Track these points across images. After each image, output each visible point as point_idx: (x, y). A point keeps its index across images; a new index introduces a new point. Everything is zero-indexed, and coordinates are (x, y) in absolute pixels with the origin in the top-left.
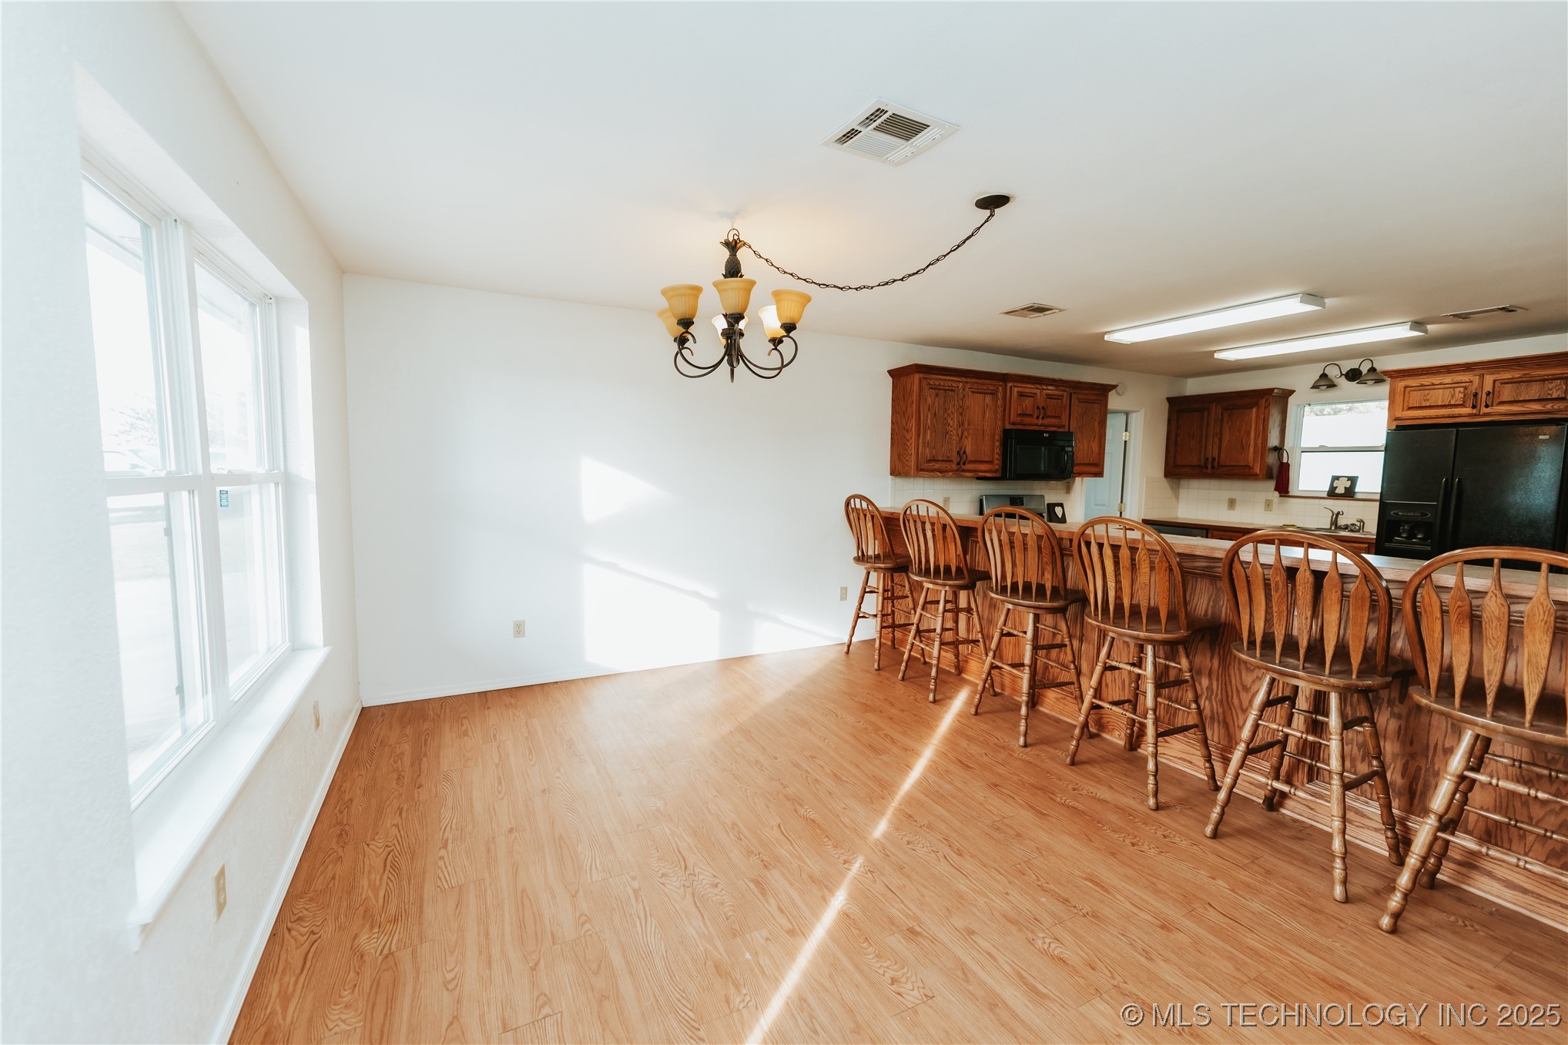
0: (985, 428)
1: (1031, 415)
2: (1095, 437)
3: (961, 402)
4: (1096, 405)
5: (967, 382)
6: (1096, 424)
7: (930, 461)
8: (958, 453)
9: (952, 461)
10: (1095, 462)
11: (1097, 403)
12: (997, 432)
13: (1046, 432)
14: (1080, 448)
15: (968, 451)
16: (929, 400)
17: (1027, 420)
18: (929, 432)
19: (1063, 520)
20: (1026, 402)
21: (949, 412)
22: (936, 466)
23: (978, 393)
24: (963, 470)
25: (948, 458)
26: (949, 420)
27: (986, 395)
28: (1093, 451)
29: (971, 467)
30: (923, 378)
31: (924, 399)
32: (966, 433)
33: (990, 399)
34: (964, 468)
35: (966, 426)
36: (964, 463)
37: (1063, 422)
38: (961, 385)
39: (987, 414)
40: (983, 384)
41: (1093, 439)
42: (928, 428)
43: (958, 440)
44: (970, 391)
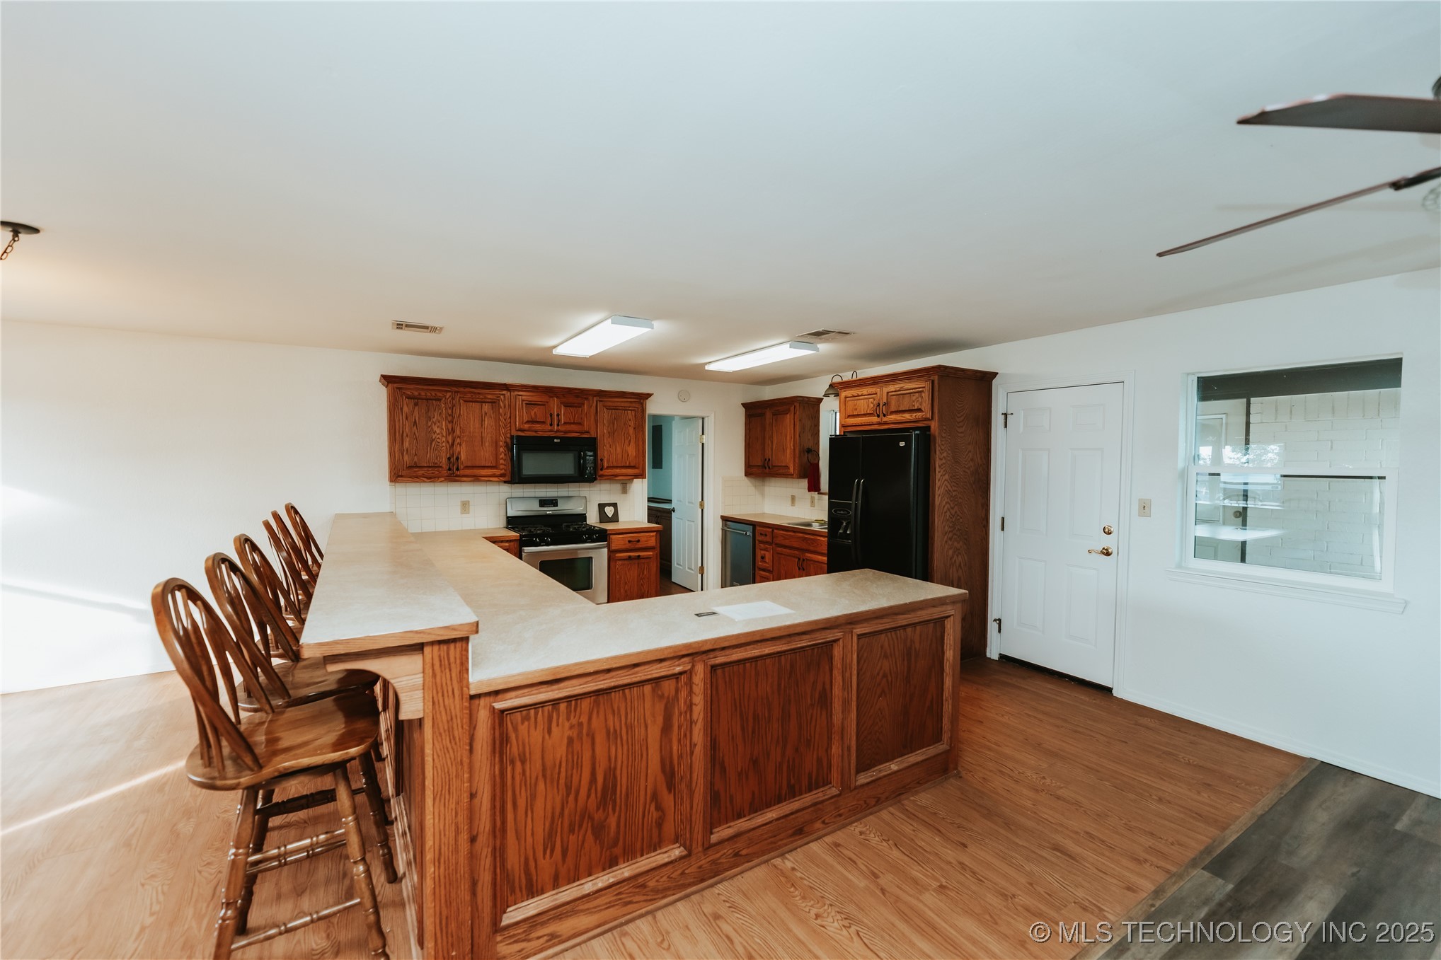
0: (484, 435)
1: (544, 422)
2: (630, 441)
3: (450, 412)
4: (629, 412)
5: (458, 392)
6: (631, 430)
7: (410, 467)
8: (449, 459)
9: (441, 467)
10: (632, 465)
11: (631, 410)
12: (502, 438)
13: (557, 438)
14: (609, 451)
15: (463, 457)
16: (405, 409)
17: (538, 427)
18: (408, 440)
19: (615, 518)
20: (535, 410)
21: (434, 420)
22: (421, 473)
23: (472, 402)
24: (457, 476)
25: (436, 463)
26: (435, 428)
27: (484, 404)
28: (628, 455)
29: (467, 472)
30: (397, 388)
31: (398, 408)
32: (458, 440)
33: (490, 407)
34: (458, 473)
35: (458, 433)
36: (458, 469)
37: (586, 428)
38: (449, 394)
39: (486, 423)
40: (479, 393)
41: (628, 443)
42: (407, 436)
43: (448, 447)
44: (461, 401)
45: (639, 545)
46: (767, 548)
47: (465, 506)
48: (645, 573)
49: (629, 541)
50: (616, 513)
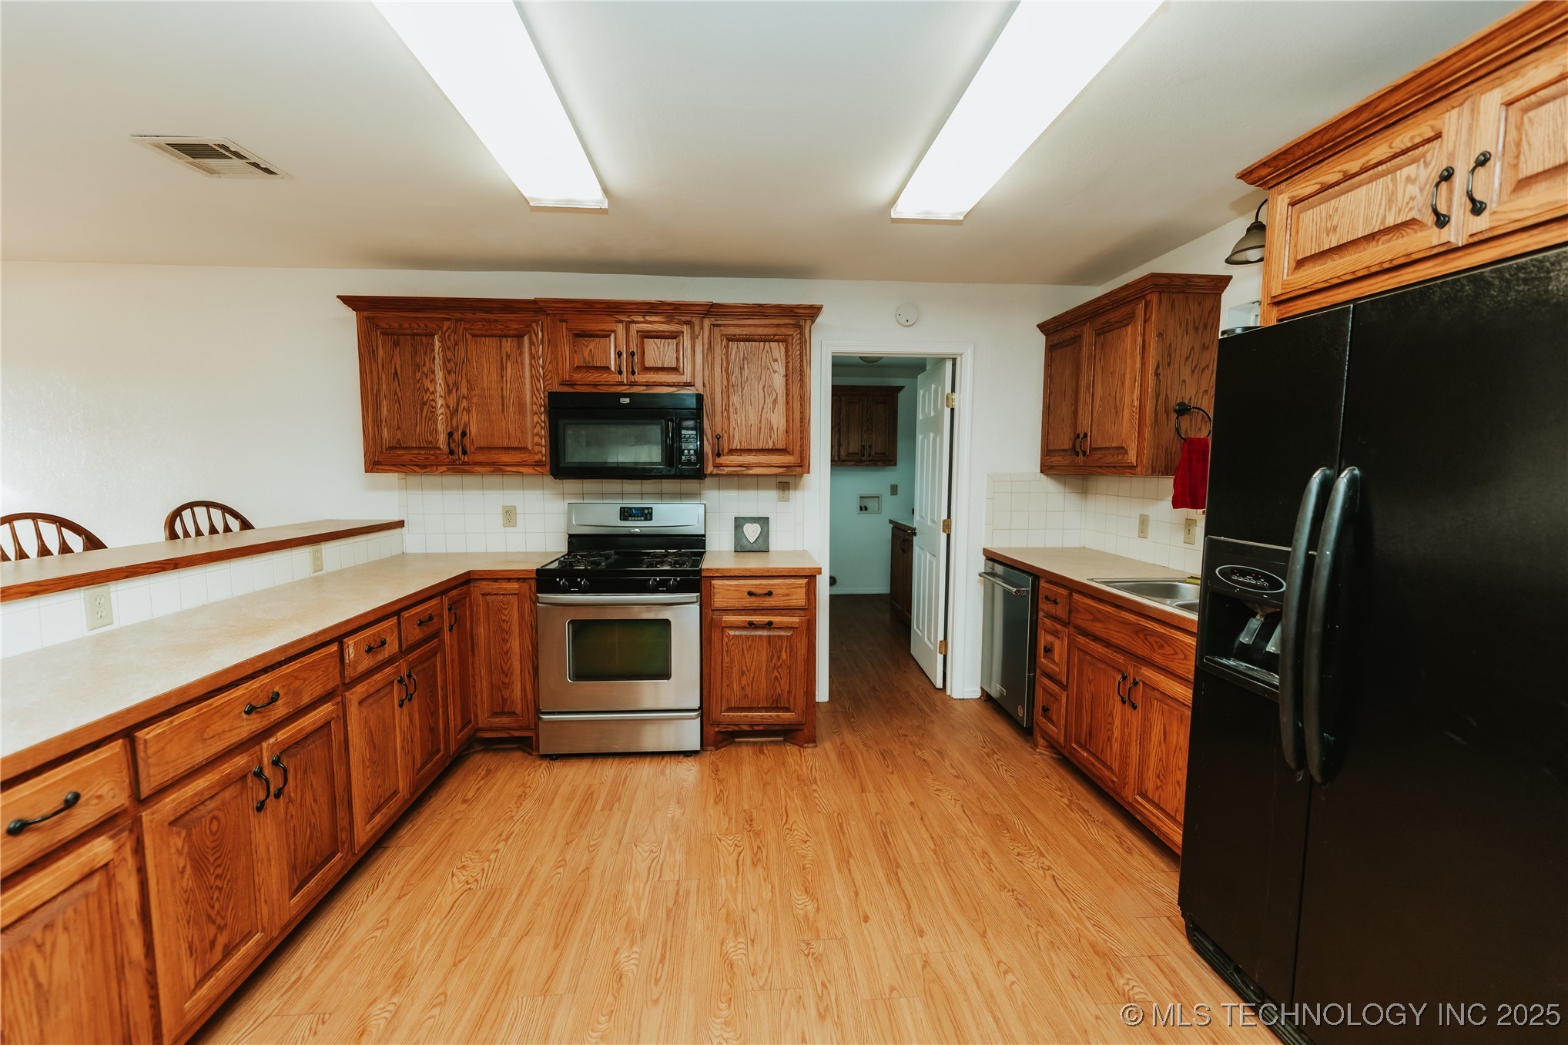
0: (507, 393)
1: (606, 369)
2: (775, 402)
3: (449, 355)
4: (766, 344)
5: (461, 320)
7: (391, 448)
8: (450, 435)
9: (439, 449)
10: (779, 446)
11: (782, 342)
13: (625, 395)
14: (734, 420)
15: (473, 429)
16: (381, 352)
17: (595, 377)
20: (591, 346)
21: (425, 369)
22: (407, 458)
23: (485, 336)
24: (464, 463)
25: (431, 442)
26: (428, 384)
27: (504, 339)
28: (772, 428)
29: (480, 457)
30: (367, 318)
31: (369, 351)
32: (465, 403)
33: (515, 344)
34: (466, 460)
35: (464, 391)
36: (465, 452)
37: (686, 378)
38: (446, 324)
39: (509, 371)
40: (496, 321)
41: (771, 405)
42: (385, 397)
43: (448, 414)
44: (469, 337)
45: (769, 602)
46: (1057, 631)
47: (509, 515)
48: (784, 656)
49: (750, 594)
50: (765, 535)
